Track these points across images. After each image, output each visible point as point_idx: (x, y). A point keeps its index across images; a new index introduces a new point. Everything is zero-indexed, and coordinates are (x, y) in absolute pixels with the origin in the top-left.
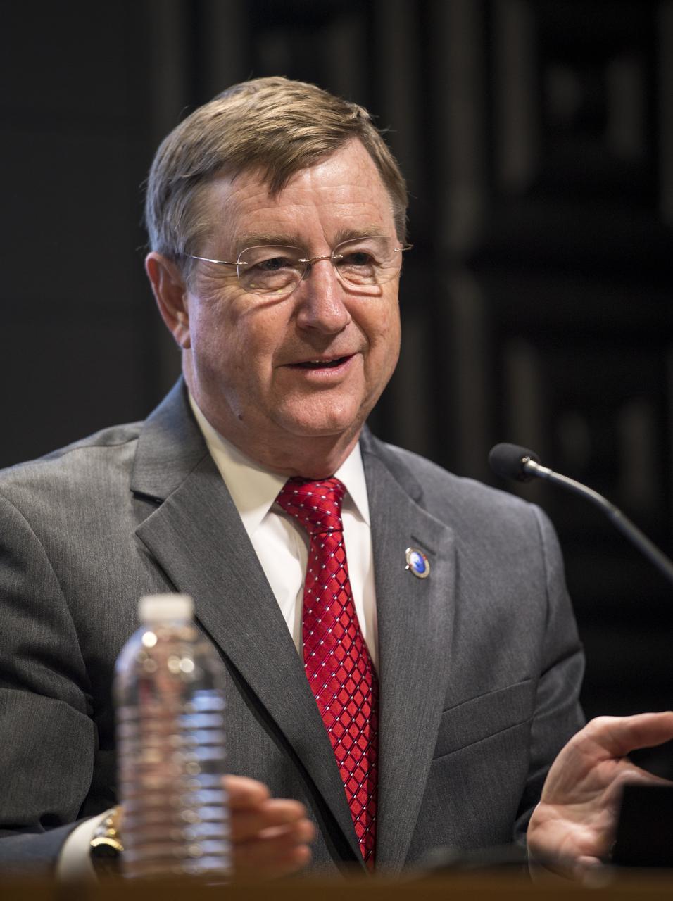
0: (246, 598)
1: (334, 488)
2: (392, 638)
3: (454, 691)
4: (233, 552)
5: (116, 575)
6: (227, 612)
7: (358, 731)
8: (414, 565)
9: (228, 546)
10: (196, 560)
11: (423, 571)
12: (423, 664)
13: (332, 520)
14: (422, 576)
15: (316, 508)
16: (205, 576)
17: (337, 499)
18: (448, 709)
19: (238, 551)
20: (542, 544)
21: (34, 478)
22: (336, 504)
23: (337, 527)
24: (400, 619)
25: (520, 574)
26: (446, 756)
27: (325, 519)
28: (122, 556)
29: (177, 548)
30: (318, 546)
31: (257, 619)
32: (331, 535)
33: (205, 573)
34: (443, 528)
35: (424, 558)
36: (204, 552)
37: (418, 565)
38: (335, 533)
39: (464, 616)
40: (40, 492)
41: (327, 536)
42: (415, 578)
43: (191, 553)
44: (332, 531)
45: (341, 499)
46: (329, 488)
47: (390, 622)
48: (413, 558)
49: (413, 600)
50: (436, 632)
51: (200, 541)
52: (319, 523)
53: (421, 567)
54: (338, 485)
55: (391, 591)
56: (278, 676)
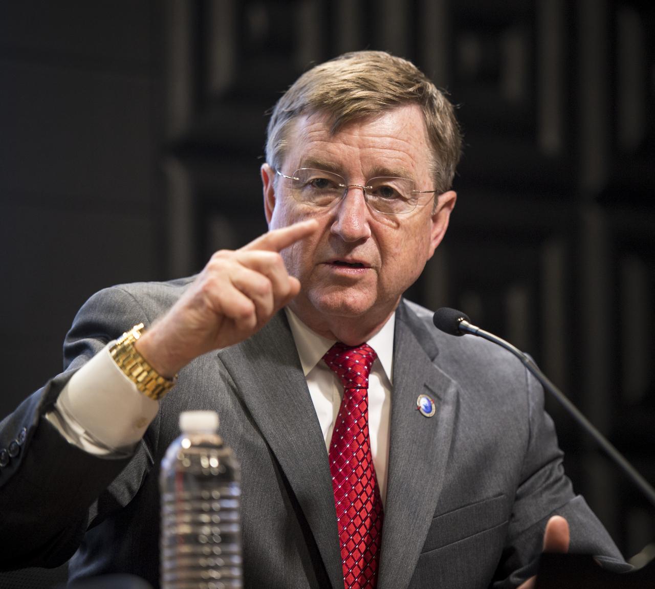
0: (293, 411)
1: (366, 355)
2: (398, 461)
3: (442, 503)
4: (287, 377)
5: (202, 378)
6: (277, 420)
7: (360, 539)
8: (423, 407)
9: (285, 372)
10: (260, 380)
11: (429, 412)
12: (421, 481)
13: (360, 379)
14: (428, 415)
15: (350, 369)
16: (264, 391)
17: (367, 364)
18: (437, 516)
19: (291, 376)
20: (527, 385)
21: (162, 295)
22: (366, 367)
23: (364, 386)
24: (406, 446)
25: (505, 411)
26: (430, 552)
27: (355, 378)
28: (209, 367)
29: (247, 370)
30: (348, 397)
31: (299, 428)
32: (358, 390)
33: (265, 390)
34: (449, 381)
35: (432, 402)
36: (265, 374)
37: (426, 407)
38: (361, 390)
39: (458, 444)
40: (163, 306)
41: (356, 391)
42: (423, 417)
43: (256, 374)
44: (360, 388)
45: (371, 364)
46: (362, 355)
47: (398, 448)
48: (423, 402)
49: (419, 433)
50: (435, 458)
51: (264, 366)
52: (351, 380)
53: (429, 409)
54: (370, 353)
55: (401, 426)
56: (308, 471)
